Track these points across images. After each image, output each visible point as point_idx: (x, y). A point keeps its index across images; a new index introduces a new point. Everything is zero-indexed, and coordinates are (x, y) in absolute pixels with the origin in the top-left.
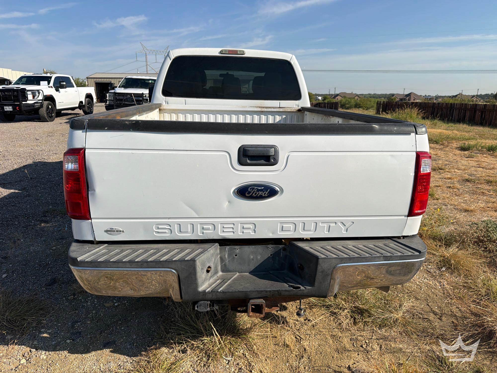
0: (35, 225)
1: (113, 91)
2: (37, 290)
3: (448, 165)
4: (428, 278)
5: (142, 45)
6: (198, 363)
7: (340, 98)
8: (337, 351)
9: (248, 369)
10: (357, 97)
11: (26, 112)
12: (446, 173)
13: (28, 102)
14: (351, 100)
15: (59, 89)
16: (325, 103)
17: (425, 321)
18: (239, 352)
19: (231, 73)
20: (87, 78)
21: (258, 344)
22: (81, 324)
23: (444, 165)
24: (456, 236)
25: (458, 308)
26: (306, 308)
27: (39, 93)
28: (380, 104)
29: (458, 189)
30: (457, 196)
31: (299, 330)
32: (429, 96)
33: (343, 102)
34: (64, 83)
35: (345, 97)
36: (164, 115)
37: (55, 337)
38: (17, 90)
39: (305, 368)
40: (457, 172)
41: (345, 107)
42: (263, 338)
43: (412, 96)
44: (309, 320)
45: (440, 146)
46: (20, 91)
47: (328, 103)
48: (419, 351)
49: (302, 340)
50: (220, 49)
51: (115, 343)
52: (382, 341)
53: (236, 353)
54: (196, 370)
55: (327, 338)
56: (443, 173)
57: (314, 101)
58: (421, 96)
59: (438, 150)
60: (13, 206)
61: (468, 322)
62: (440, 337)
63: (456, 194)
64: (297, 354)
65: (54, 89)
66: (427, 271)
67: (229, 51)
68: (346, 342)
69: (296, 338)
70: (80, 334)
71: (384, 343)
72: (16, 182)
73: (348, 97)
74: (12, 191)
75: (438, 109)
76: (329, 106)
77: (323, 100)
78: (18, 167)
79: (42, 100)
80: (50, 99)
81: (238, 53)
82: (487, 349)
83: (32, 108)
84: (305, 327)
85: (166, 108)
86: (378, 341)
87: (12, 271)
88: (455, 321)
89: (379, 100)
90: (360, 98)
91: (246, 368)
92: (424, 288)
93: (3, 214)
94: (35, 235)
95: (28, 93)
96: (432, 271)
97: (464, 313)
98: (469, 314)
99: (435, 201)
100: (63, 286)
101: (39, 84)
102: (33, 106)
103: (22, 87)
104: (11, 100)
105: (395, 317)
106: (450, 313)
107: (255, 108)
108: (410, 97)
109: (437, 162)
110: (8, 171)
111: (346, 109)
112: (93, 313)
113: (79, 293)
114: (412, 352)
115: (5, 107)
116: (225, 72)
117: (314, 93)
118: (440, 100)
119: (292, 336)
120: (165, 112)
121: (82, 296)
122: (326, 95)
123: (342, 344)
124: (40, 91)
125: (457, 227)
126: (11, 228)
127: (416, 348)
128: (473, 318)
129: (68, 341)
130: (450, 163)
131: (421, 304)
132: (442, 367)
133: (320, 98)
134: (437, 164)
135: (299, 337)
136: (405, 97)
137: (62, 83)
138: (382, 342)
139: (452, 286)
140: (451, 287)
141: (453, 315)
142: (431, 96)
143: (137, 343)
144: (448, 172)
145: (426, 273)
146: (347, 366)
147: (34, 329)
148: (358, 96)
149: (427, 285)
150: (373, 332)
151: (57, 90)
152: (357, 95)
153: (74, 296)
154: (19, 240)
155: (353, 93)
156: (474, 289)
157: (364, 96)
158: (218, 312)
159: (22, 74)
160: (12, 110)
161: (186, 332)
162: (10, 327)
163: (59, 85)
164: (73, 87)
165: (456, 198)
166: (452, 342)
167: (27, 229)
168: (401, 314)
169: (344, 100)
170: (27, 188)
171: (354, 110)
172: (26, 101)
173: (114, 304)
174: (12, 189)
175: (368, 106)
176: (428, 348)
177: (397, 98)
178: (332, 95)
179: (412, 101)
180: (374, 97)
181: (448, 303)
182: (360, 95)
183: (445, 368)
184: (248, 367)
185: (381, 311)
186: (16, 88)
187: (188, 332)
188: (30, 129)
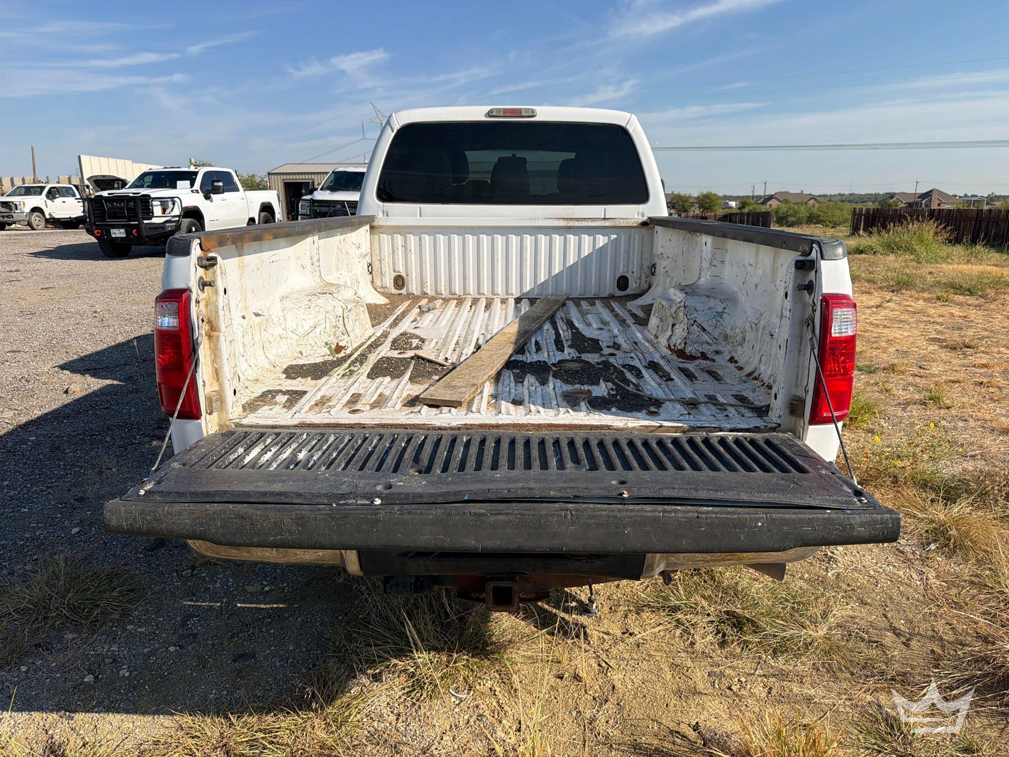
0: (140, 443)
1: (308, 197)
2: (128, 557)
3: (987, 340)
4: (897, 565)
5: (374, 107)
6: (402, 700)
7: (777, 202)
8: (679, 693)
9: (496, 716)
10: (811, 202)
11: (150, 240)
12: (978, 355)
13: (155, 220)
14: (799, 207)
15: (212, 195)
16: (742, 214)
17: (872, 646)
18: (484, 685)
19: (519, 154)
20: (269, 174)
21: (523, 672)
22: (199, 621)
23: (978, 338)
24: (969, 481)
25: (950, 625)
26: (630, 611)
27: (174, 204)
28: (860, 214)
29: (999, 388)
30: (995, 401)
31: (607, 650)
32: (972, 196)
33: (781, 212)
34: (221, 184)
35: (786, 201)
36: (379, 237)
37: (150, 640)
38: (134, 199)
39: (607, 722)
40: (1004, 354)
41: (787, 222)
42: (534, 663)
43: (935, 197)
44: (631, 634)
45: (977, 299)
46: (140, 200)
47: (748, 214)
48: (848, 703)
49: (610, 669)
50: (489, 108)
51: (254, 657)
52: (774, 679)
53: (478, 687)
54: (395, 712)
55: (661, 669)
56: (971, 356)
57: (721, 210)
58: (955, 196)
59: (971, 308)
60: (105, 409)
61: (965, 653)
62: (899, 678)
63: (992, 399)
64: (597, 695)
65: (201, 195)
66: (897, 549)
67: (505, 110)
68: (699, 678)
69: (599, 665)
70: (196, 638)
71: (777, 684)
72: (117, 366)
73: (794, 201)
74: (109, 382)
75: (988, 222)
76: (750, 219)
77: (740, 209)
78: (124, 341)
79: (179, 216)
80: (194, 214)
81: (523, 114)
82: (997, 706)
83: (161, 231)
84: (621, 646)
85: (384, 224)
86: (766, 680)
87: (89, 523)
88: (938, 650)
89: (858, 206)
90: (819, 202)
91: (492, 714)
92: (884, 582)
93: (87, 423)
94: (139, 461)
95: (154, 203)
96: (908, 549)
97: (961, 635)
98: (973, 637)
99: (942, 412)
100: (176, 552)
101: (175, 187)
102: (163, 228)
103: (144, 191)
104: (124, 217)
105: (810, 636)
106: (930, 633)
107: (555, 221)
108: (931, 199)
109: (963, 333)
110: (105, 346)
111: (788, 226)
112: (222, 602)
113: (202, 565)
114: (834, 705)
115: (112, 231)
116: (508, 154)
117: (721, 195)
118: (998, 204)
119: (593, 662)
120: (382, 231)
121: (206, 571)
122: (747, 197)
123: (690, 682)
124: (176, 199)
125: (981, 464)
126: (98, 448)
127: (844, 697)
128: (978, 646)
129: (172, 649)
130: (991, 335)
131: (871, 613)
132: (891, 735)
133: (733, 204)
134: (963, 336)
135: (606, 663)
136: (920, 199)
137: (216, 184)
138: (774, 683)
139: (946, 582)
140: (944, 584)
141: (935, 637)
142: (977, 196)
143: (294, 658)
144: (983, 352)
145: (894, 554)
146: (694, 723)
147: (115, 624)
148: (815, 199)
149: (892, 578)
150: (759, 663)
151: (207, 197)
152: (813, 198)
153: (193, 571)
154: (109, 469)
155: (804, 193)
156: (992, 588)
157: (828, 199)
158: (451, 608)
159: (145, 168)
160: (124, 235)
161: (385, 642)
162: (72, 618)
163: (210, 188)
164: (238, 190)
165: (990, 405)
166: (922, 690)
167: (126, 449)
168: (822, 631)
169: (784, 208)
170: (135, 378)
171: (804, 228)
172: (151, 219)
173: (263, 588)
174: (108, 379)
175: (835, 219)
176: (869, 698)
177: (900, 202)
178: (759, 197)
179: (934, 206)
180: (849, 201)
181: (930, 614)
182: (820, 196)
183: (898, 738)
184: (496, 714)
185: (782, 622)
186: (134, 193)
187: (389, 643)
188: (156, 271)
